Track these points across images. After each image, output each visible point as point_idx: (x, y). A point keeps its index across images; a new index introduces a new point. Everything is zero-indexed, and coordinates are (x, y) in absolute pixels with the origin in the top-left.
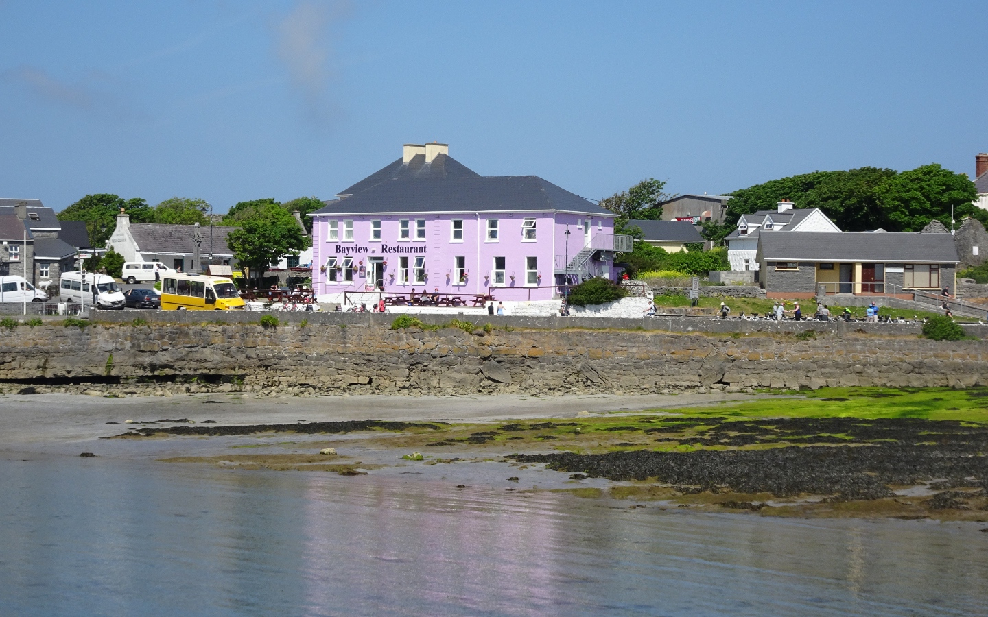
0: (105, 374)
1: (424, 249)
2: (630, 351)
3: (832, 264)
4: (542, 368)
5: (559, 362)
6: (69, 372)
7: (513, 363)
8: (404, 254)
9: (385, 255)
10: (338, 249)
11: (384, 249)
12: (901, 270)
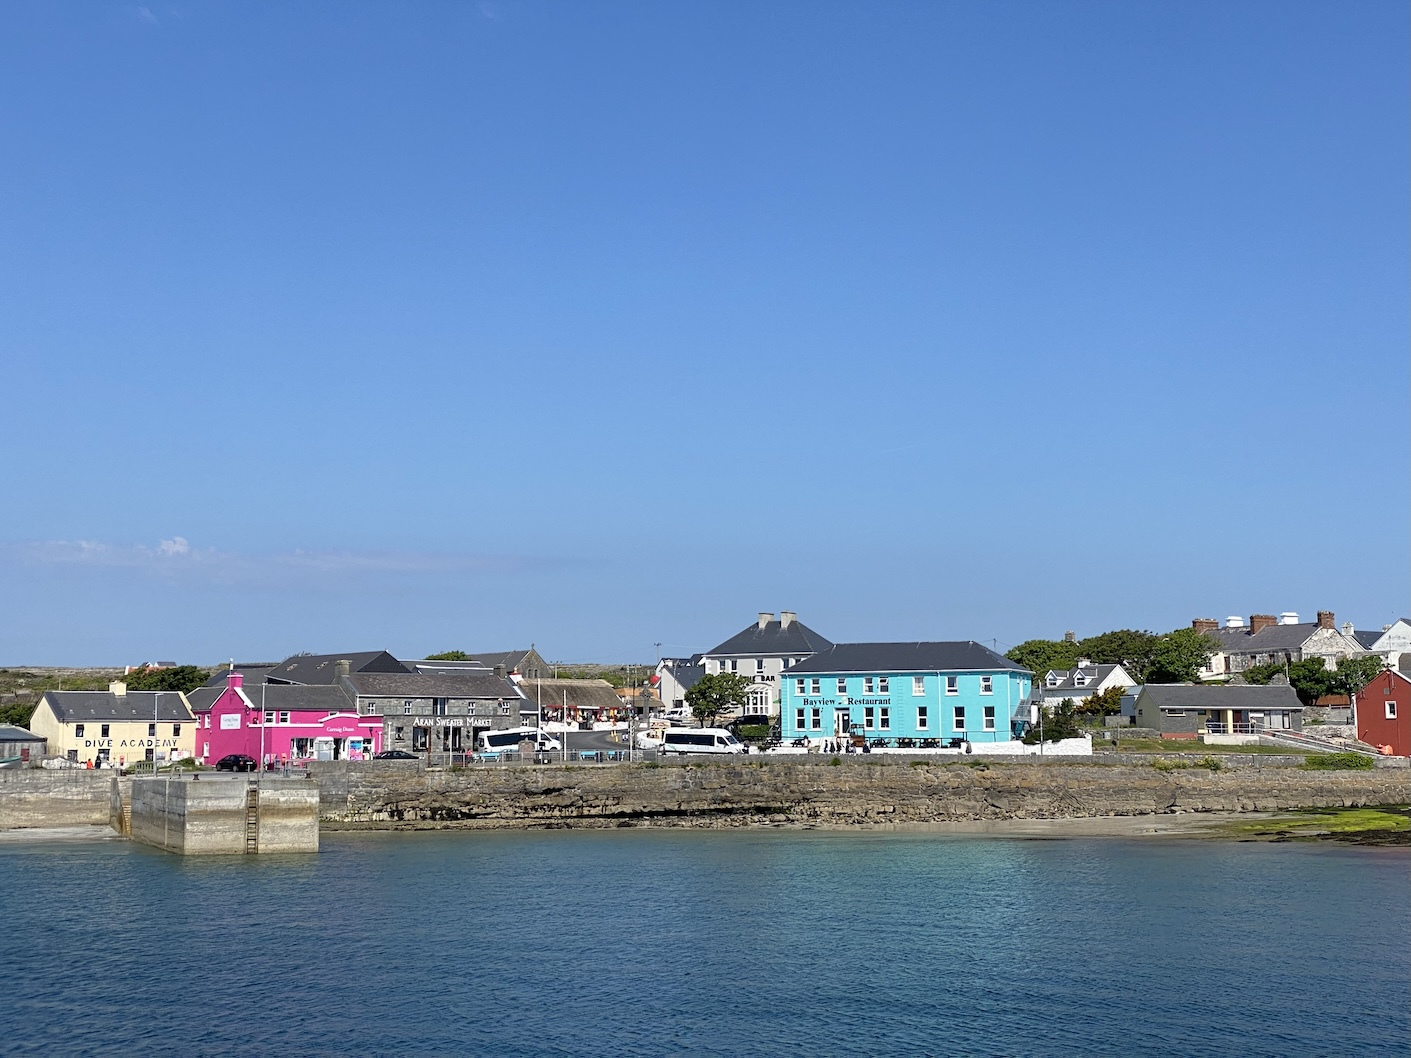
0: (676, 808)
1: (888, 701)
2: (1100, 781)
3: (1205, 710)
4: (1033, 796)
5: (1045, 791)
6: (645, 807)
7: (1010, 792)
8: (870, 706)
9: (851, 706)
10: (806, 702)
11: (850, 701)
12: (1262, 715)
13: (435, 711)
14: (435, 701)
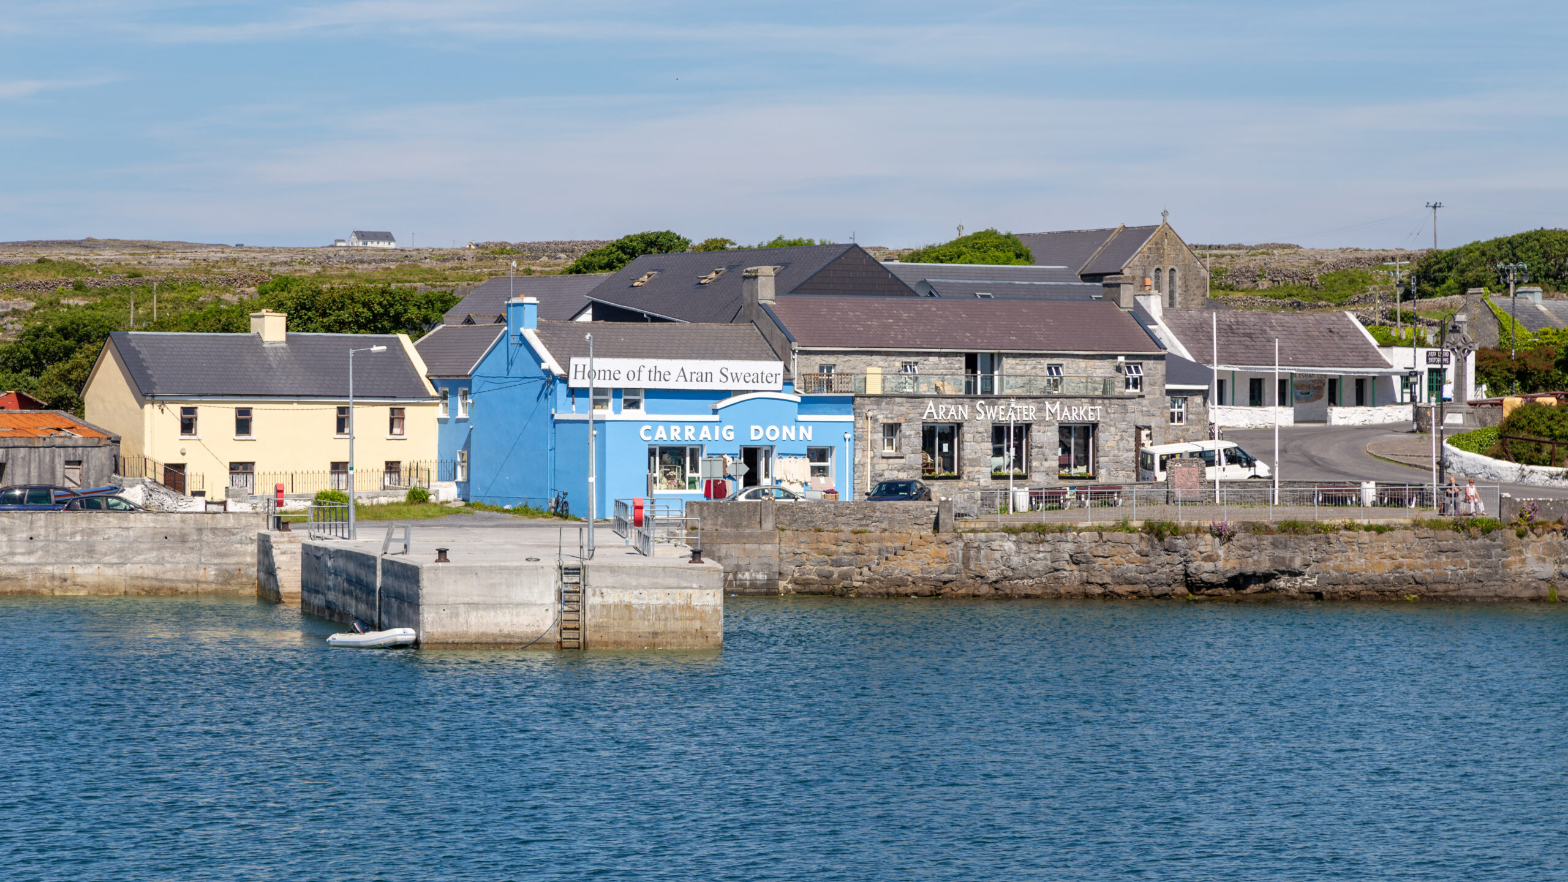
13: (970, 387)
14: (971, 362)
